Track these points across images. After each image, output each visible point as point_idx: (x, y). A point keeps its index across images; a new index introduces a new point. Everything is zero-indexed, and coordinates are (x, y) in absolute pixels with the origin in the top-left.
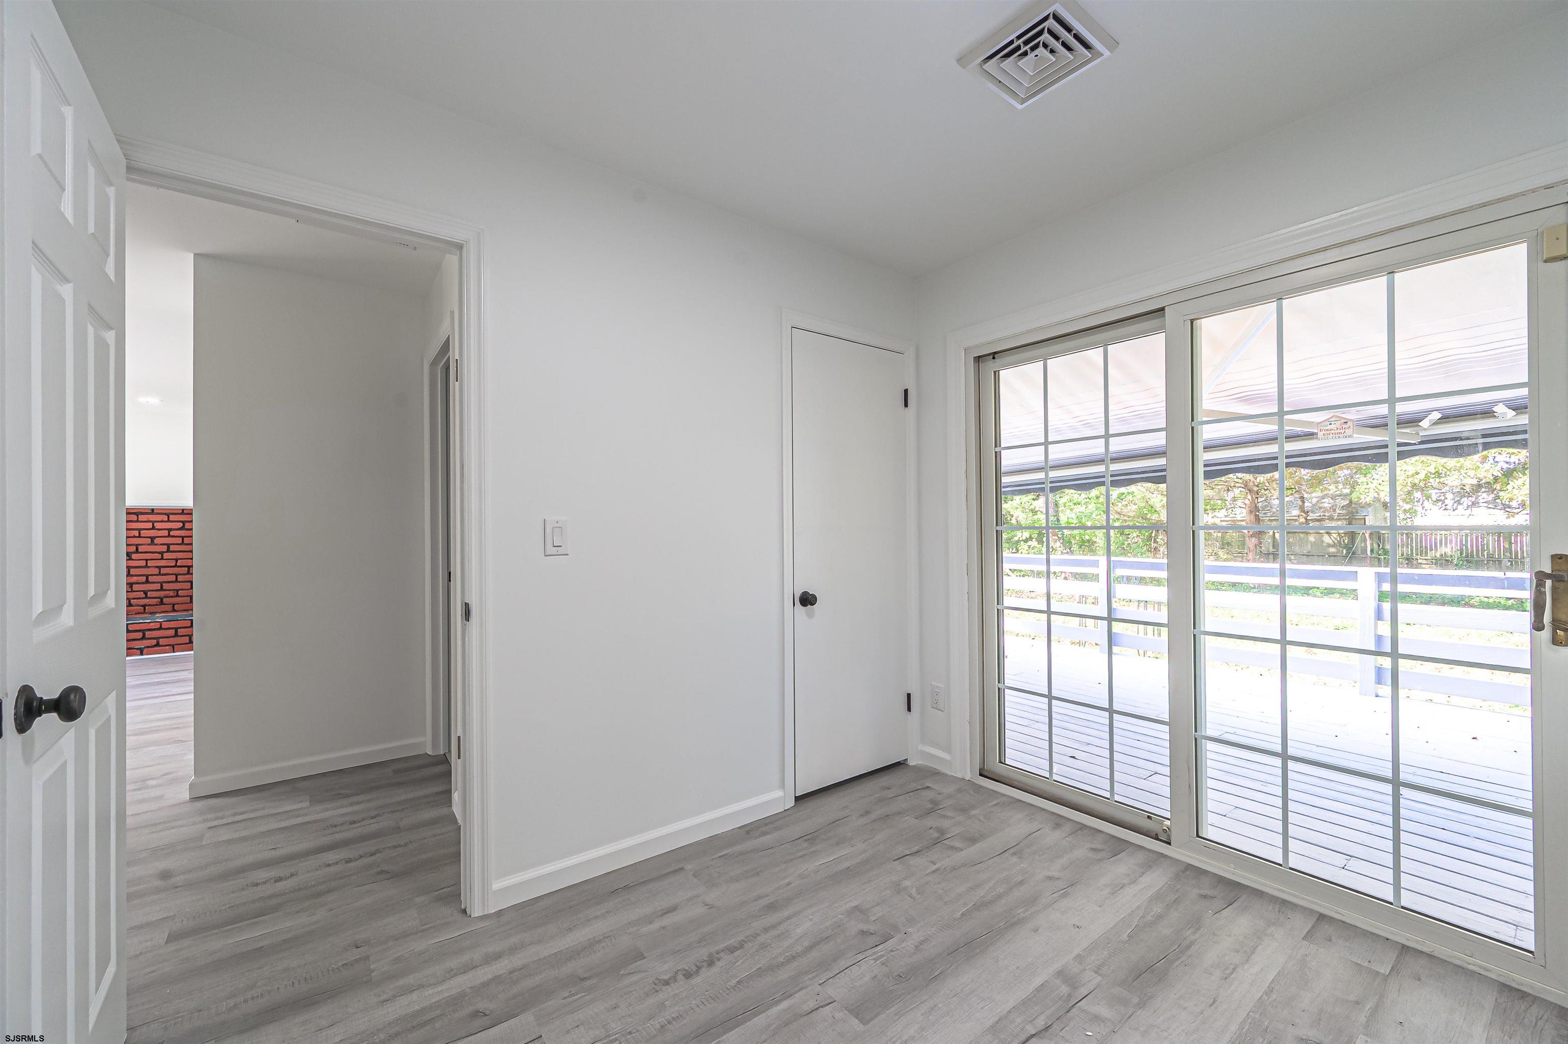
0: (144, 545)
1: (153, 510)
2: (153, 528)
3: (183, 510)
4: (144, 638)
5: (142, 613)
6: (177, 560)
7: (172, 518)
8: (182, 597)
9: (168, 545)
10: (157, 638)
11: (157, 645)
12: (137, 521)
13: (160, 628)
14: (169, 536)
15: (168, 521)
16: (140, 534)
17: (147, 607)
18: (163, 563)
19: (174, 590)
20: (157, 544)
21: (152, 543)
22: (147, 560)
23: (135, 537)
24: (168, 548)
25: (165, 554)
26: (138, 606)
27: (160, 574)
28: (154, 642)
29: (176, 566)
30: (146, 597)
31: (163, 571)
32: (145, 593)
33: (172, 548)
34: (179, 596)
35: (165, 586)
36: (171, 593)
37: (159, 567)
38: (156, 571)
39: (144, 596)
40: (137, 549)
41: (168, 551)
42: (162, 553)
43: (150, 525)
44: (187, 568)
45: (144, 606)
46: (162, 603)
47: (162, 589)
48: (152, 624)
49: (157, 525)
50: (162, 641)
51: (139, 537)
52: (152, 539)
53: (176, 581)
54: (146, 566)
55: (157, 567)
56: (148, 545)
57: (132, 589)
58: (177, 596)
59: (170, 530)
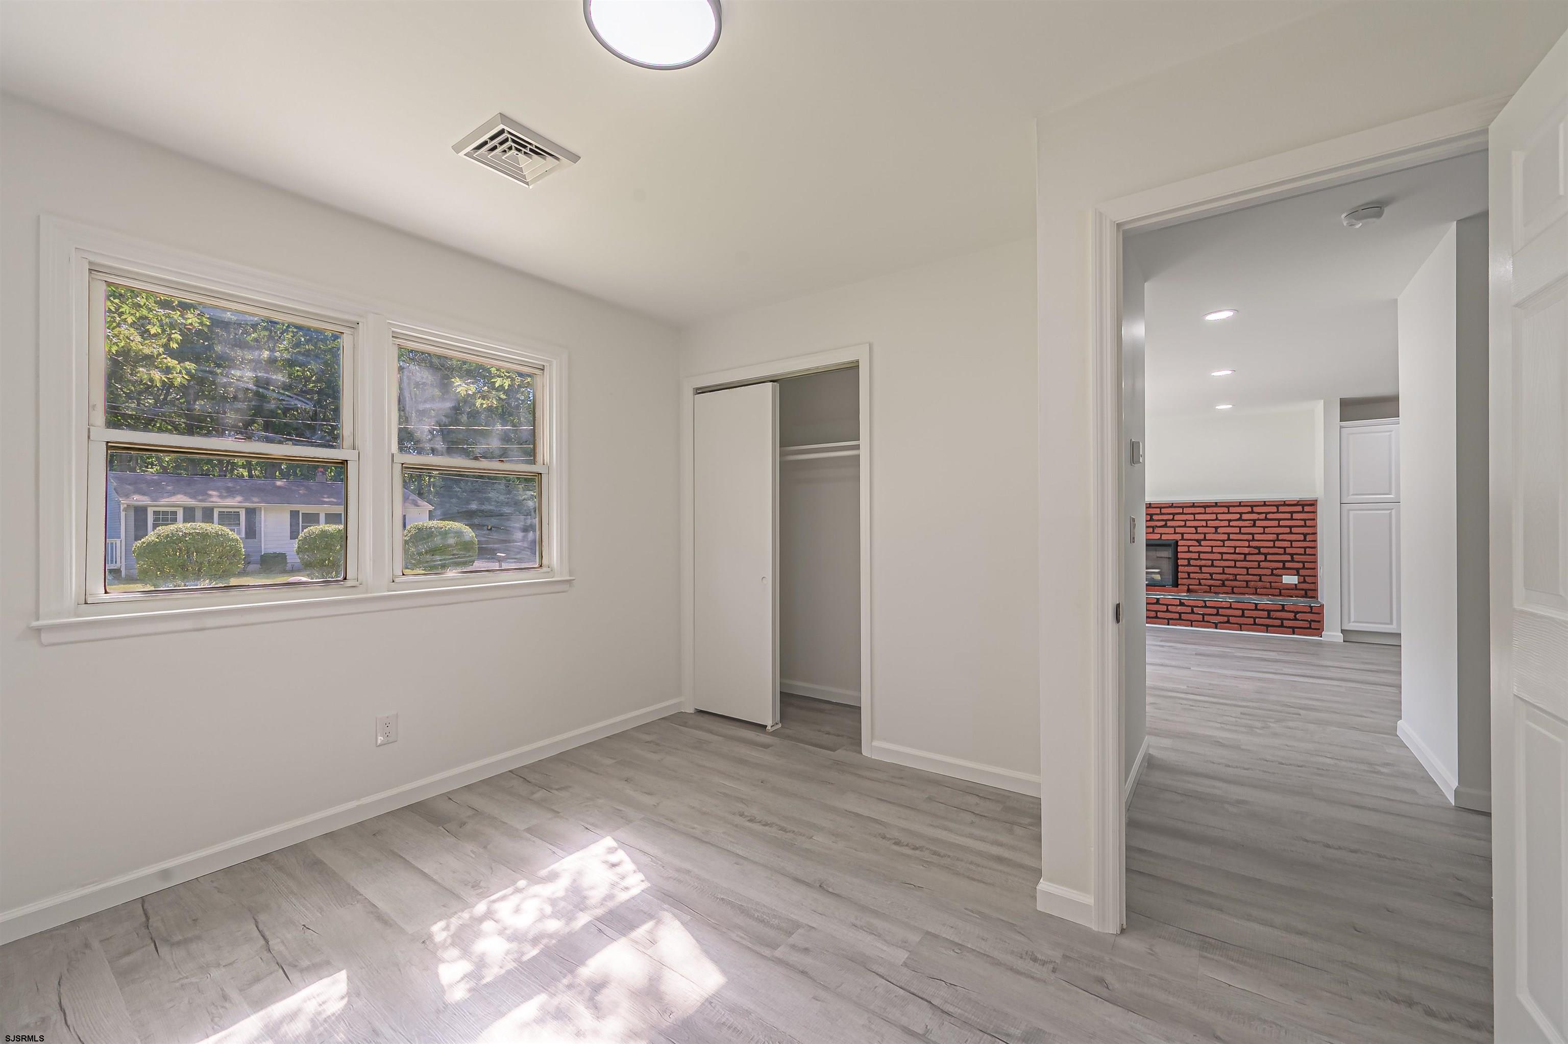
0: (1210, 533)
1: (1216, 503)
2: (1217, 519)
3: (1240, 502)
4: (1217, 614)
5: (1208, 592)
6: (1235, 548)
7: (1232, 510)
8: (1239, 581)
9: (1229, 534)
10: (1228, 616)
11: (1228, 622)
12: (1205, 513)
13: (1230, 608)
14: (1229, 526)
15: (1229, 513)
16: (1207, 524)
17: (1212, 588)
18: (1224, 550)
19: (1233, 574)
20: (1219, 533)
21: (1216, 532)
22: (1212, 547)
23: (1203, 526)
24: (1229, 536)
25: (1226, 542)
26: (1205, 585)
27: (1222, 559)
28: (1226, 619)
29: (1235, 553)
30: (1212, 579)
31: (1225, 557)
32: (1211, 575)
33: (1232, 537)
34: (1237, 581)
35: (1227, 570)
36: (1231, 577)
37: (1222, 553)
38: (1219, 557)
39: (1210, 577)
40: (1205, 537)
41: (1229, 539)
42: (1223, 541)
43: (1214, 517)
44: (1243, 556)
45: (1210, 586)
46: (1223, 585)
47: (1223, 573)
48: (1224, 603)
49: (1220, 517)
50: (1232, 620)
51: (1207, 526)
52: (1216, 528)
53: (1235, 567)
54: (1212, 552)
55: (1219, 553)
56: (1213, 533)
57: (1201, 571)
58: (1236, 580)
59: (1230, 521)
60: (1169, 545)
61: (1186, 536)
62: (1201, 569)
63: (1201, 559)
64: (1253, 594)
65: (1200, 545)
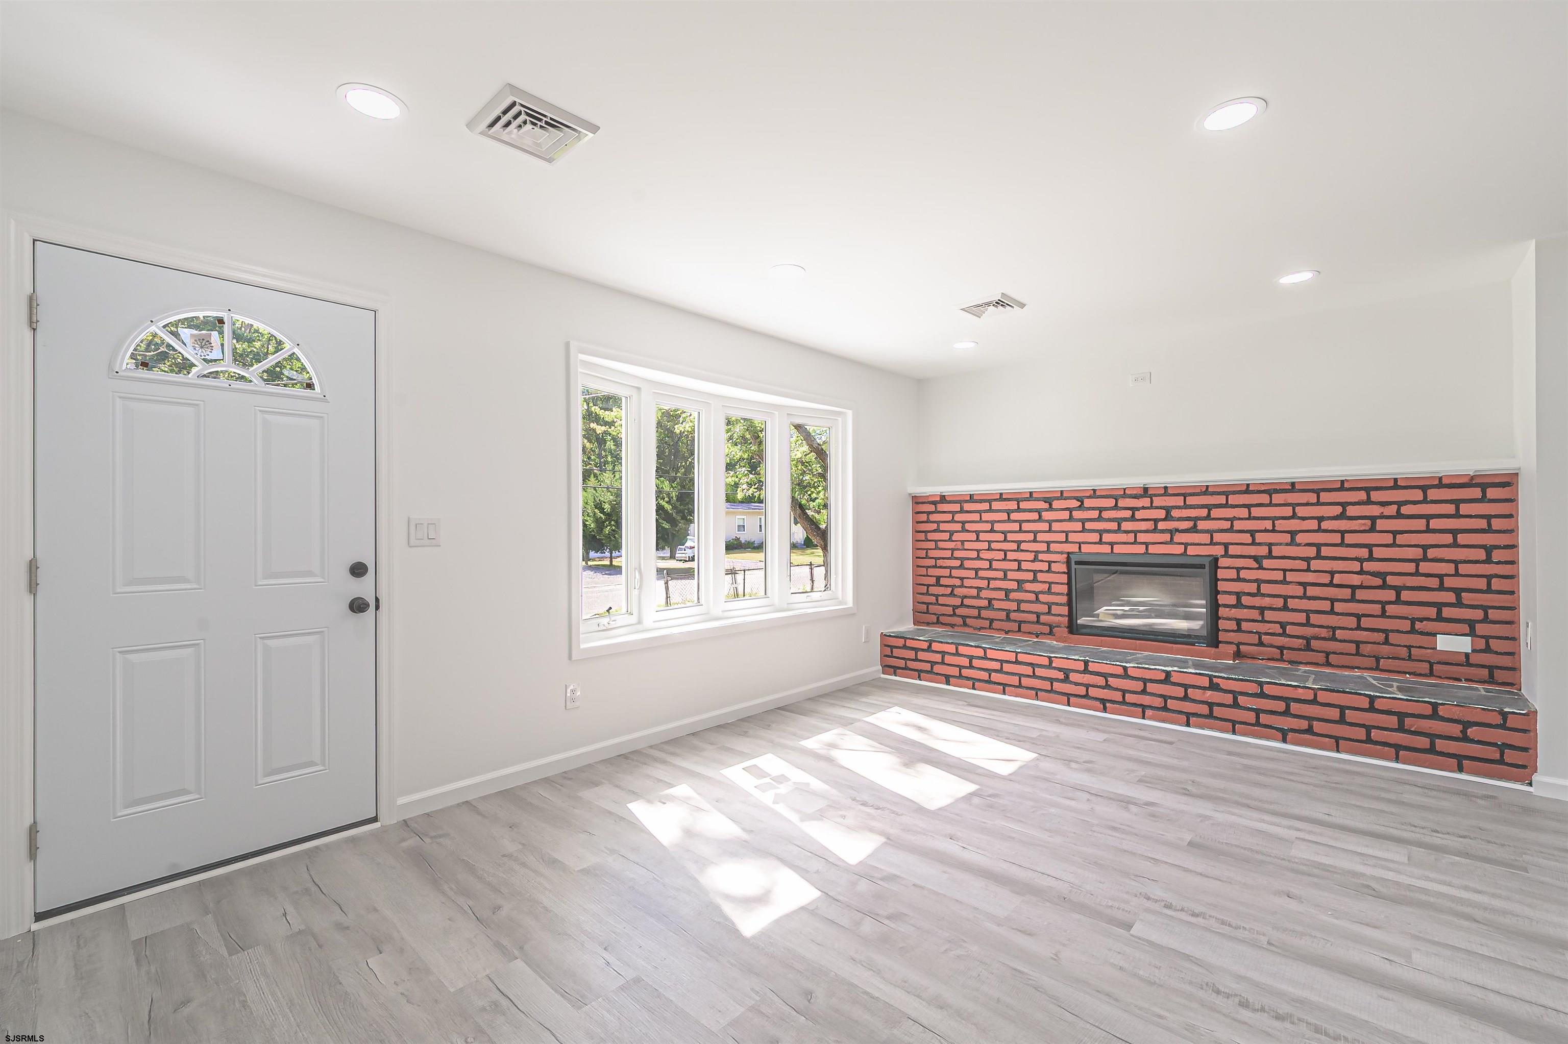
0: (1281, 544)
1: (1293, 484)
2: (1294, 516)
3: (1342, 482)
4: (1287, 713)
5: (1277, 660)
6: (1332, 573)
7: (1325, 497)
8: (1341, 641)
9: (1318, 546)
10: (1309, 719)
11: (1309, 730)
12: (1270, 504)
13: (1314, 701)
14: (1319, 530)
15: (1318, 503)
16: (1274, 526)
17: (1285, 651)
18: (1310, 577)
19: (1327, 627)
20: (1299, 545)
21: (1293, 543)
22: (1285, 571)
23: (1266, 531)
24: (1319, 551)
25: (1312, 562)
26: (1272, 646)
27: (1305, 597)
28: (1304, 724)
29: (1331, 584)
30: (1284, 634)
31: (1311, 591)
32: (1283, 625)
33: (1325, 551)
34: (1336, 640)
35: (1314, 618)
36: (1324, 633)
37: (1304, 585)
38: (1299, 591)
39: (1281, 631)
40: (1270, 551)
41: (1318, 556)
42: (1307, 560)
43: (1288, 511)
44: (1350, 590)
45: (1281, 648)
46: (1308, 648)
47: (1308, 624)
48: (1300, 690)
49: (1301, 511)
50: (1318, 727)
51: (1274, 531)
52: (1293, 533)
53: (1332, 612)
54: (1284, 582)
55: (1300, 584)
56: (1287, 544)
57: (1263, 617)
58: (1333, 638)
59: (1320, 519)
60: (1202, 566)
61: (1233, 550)
62: (1262, 614)
63: (1264, 595)
64: (1371, 669)
65: (1261, 568)
